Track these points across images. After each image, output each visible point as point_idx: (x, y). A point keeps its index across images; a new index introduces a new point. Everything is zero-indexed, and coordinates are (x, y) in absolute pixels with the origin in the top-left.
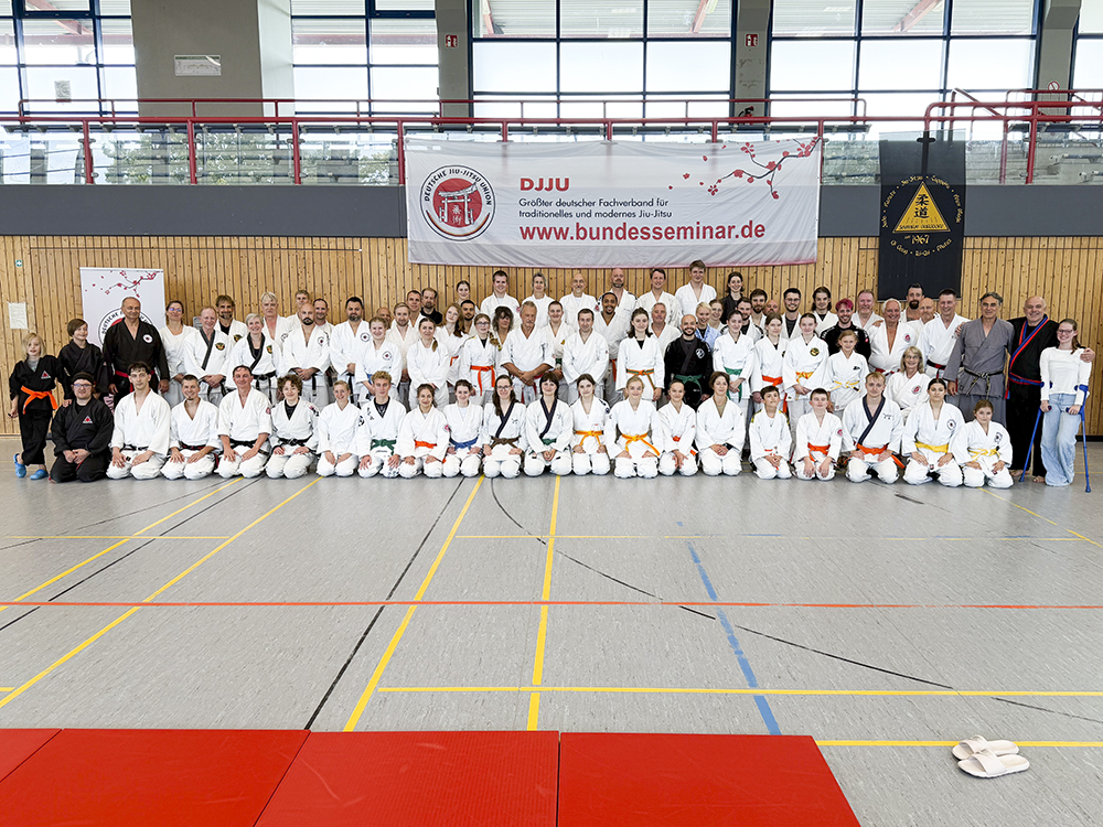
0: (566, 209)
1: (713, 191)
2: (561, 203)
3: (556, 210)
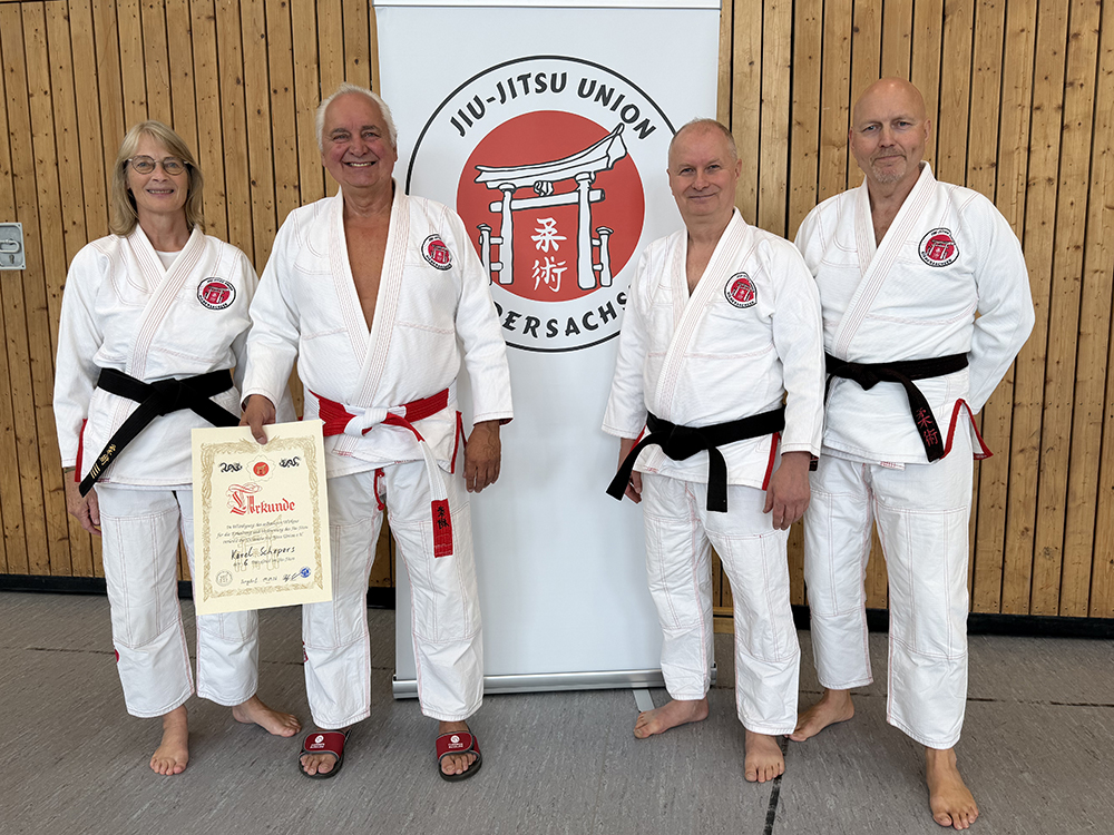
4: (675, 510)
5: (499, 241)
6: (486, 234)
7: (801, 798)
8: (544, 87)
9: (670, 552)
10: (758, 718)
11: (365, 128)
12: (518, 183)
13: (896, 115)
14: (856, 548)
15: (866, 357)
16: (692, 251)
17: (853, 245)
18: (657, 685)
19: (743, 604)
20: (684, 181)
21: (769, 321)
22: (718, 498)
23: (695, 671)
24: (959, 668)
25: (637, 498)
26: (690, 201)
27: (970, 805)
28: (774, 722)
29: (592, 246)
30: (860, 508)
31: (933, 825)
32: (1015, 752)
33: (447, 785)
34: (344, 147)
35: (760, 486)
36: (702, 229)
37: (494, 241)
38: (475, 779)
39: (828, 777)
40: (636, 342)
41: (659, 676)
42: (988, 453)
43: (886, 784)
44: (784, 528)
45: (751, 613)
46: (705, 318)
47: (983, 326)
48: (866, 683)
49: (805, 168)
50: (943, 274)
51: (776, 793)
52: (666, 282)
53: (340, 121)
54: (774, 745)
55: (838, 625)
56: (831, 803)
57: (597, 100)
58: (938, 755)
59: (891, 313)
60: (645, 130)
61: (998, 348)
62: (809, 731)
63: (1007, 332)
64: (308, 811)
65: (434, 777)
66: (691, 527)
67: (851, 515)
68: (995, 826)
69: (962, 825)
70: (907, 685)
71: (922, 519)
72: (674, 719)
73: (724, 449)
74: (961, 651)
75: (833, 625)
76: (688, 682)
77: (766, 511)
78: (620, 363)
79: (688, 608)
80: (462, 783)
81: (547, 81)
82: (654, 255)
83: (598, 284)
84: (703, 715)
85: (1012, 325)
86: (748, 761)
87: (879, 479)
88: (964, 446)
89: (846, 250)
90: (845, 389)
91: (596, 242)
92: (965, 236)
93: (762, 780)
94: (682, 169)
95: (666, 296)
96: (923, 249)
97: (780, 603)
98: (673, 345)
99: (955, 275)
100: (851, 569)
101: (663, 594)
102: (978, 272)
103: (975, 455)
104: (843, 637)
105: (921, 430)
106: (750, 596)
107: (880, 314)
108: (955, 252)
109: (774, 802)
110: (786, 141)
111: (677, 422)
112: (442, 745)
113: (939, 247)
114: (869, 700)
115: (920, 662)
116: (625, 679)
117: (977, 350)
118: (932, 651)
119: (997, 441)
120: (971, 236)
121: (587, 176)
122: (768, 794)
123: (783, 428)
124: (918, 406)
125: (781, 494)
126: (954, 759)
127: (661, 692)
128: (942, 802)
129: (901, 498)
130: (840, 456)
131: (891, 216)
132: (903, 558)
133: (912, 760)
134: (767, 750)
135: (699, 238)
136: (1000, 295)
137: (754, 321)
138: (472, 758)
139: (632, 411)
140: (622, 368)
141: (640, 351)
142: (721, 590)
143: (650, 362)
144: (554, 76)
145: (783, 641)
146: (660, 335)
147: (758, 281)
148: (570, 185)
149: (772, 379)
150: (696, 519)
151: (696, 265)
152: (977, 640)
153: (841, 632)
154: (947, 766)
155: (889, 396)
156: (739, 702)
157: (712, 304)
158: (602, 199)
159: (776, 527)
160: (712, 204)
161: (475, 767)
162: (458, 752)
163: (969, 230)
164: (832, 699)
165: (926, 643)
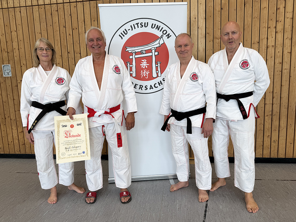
4: (179, 133)
5: (132, 66)
6: (129, 64)
7: (213, 206)
8: (142, 26)
9: (178, 144)
10: (202, 186)
11: (97, 38)
12: (137, 51)
13: (233, 31)
14: (225, 142)
15: (227, 93)
16: (181, 67)
17: (222, 65)
18: (175, 178)
19: (197, 157)
20: (179, 49)
21: (202, 85)
22: (189, 130)
23: (185, 174)
24: (253, 172)
25: (169, 130)
26: (181, 54)
27: (256, 207)
28: (206, 187)
29: (156, 66)
30: (226, 132)
31: (247, 212)
32: (268, 193)
33: (123, 205)
34: (92, 43)
35: (200, 127)
36: (184, 61)
37: (131, 66)
38: (130, 203)
39: (220, 200)
40: (168, 90)
41: (176, 175)
42: (259, 117)
43: (235, 202)
44: (207, 137)
45: (199, 159)
46: (185, 84)
47: (257, 84)
48: (229, 176)
49: (210, 45)
50: (246, 71)
51: (207, 205)
52: (175, 75)
53: (91, 37)
54: (206, 192)
55: (221, 162)
56: (221, 207)
57: (156, 29)
58: (248, 194)
59: (233, 82)
60: (169, 36)
61: (261, 90)
62: (215, 189)
63: (263, 86)
64: (88, 212)
65: (120, 203)
66: (183, 138)
67: (224, 134)
68: (263, 212)
69: (255, 212)
70: (239, 176)
71: (242, 134)
72: (180, 186)
73: (190, 118)
74: (253, 168)
75: (220, 162)
76: (183, 177)
77: (202, 133)
78: (164, 96)
79: (183, 158)
80: (127, 204)
81: (143, 24)
82: (172, 68)
83: (158, 76)
84: (187, 185)
85: (264, 84)
86: (199, 197)
87: (231, 124)
88: (252, 115)
89: (221, 66)
90: (222, 102)
91: (157, 65)
92: (251, 61)
93: (203, 201)
94: (178, 46)
95: (175, 79)
96: (241, 65)
97: (206, 156)
98: (177, 92)
99: (249, 71)
100: (224, 147)
101: (176, 155)
102: (255, 70)
103: (255, 117)
104: (223, 165)
105: (241, 111)
106: (198, 155)
107: (230, 82)
108: (249, 66)
109: (206, 207)
110: (205, 38)
111: (179, 111)
112: (121, 195)
113: (245, 64)
114: (230, 180)
115: (243, 171)
116: (167, 176)
117: (255, 90)
118: (245, 168)
119: (261, 113)
120: (253, 62)
121: (154, 48)
122: (205, 205)
123: (206, 112)
124: (240, 105)
125: (206, 129)
126: (252, 195)
127: (177, 180)
128: (249, 206)
129: (237, 129)
130: (221, 119)
131: (232, 57)
132: (238, 145)
133: (241, 196)
134: (204, 194)
135: (183, 64)
136: (261, 76)
137: (198, 85)
138: (129, 198)
139: (167, 108)
140: (164, 97)
141: (169, 93)
142: (191, 153)
143: (171, 96)
144: (145, 23)
145: (207, 166)
146: (174, 89)
147: (199, 74)
148: (150, 51)
149: (203, 100)
150: (184, 135)
151: (182, 71)
152: (257, 164)
153: (222, 163)
154: (250, 197)
155: (233, 103)
156: (196, 182)
157: (187, 81)
158: (158, 54)
159: (204, 137)
160: (186, 55)
161: (130, 200)
162: (126, 196)
163: (252, 60)
164: (220, 181)
165: (244, 166)
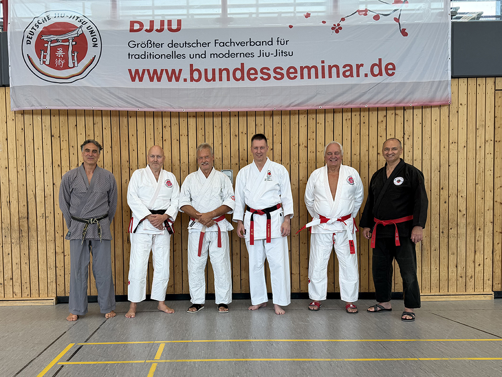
0: (179, 51)
1: (337, 29)
2: (173, 45)
3: (169, 51)
